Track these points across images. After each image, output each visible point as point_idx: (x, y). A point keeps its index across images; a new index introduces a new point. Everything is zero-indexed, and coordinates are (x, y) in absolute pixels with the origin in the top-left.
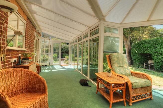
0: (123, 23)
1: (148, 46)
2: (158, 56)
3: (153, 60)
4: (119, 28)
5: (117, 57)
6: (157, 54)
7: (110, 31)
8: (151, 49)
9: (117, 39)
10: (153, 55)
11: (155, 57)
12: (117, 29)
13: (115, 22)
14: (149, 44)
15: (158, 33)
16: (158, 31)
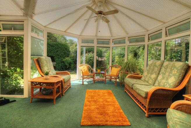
0: (48, 26)
1: (52, 49)
2: (59, 58)
3: (55, 61)
4: (43, 31)
5: (45, 60)
6: (58, 56)
7: (36, 32)
8: (54, 52)
9: (42, 42)
10: (55, 57)
11: (57, 59)
12: (42, 32)
13: (39, 22)
14: (53, 47)
15: (53, 36)
16: (54, 35)
